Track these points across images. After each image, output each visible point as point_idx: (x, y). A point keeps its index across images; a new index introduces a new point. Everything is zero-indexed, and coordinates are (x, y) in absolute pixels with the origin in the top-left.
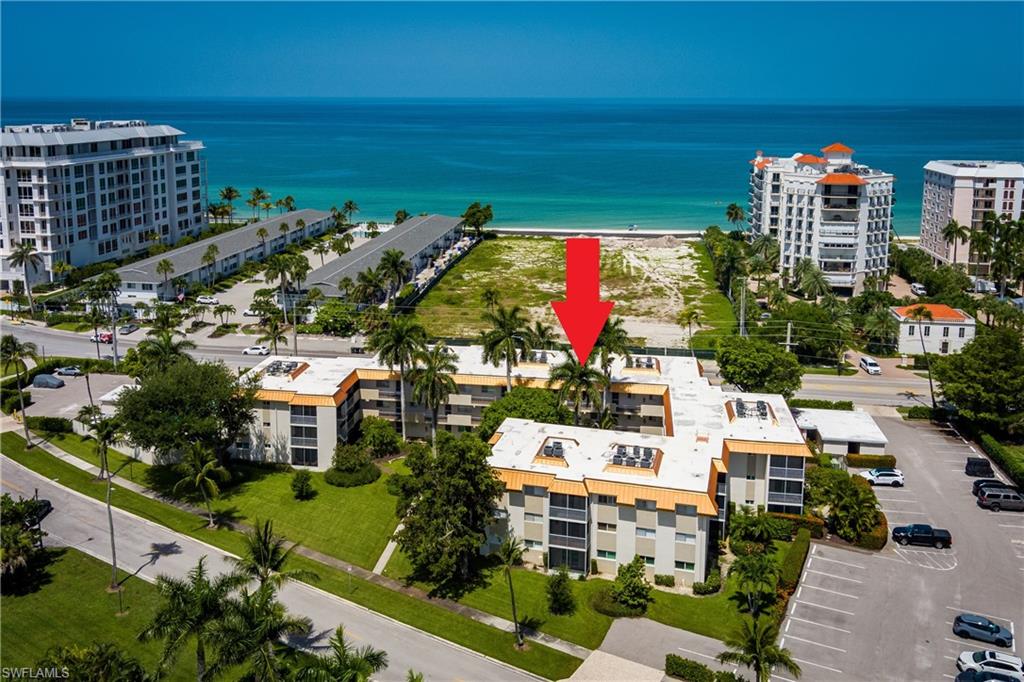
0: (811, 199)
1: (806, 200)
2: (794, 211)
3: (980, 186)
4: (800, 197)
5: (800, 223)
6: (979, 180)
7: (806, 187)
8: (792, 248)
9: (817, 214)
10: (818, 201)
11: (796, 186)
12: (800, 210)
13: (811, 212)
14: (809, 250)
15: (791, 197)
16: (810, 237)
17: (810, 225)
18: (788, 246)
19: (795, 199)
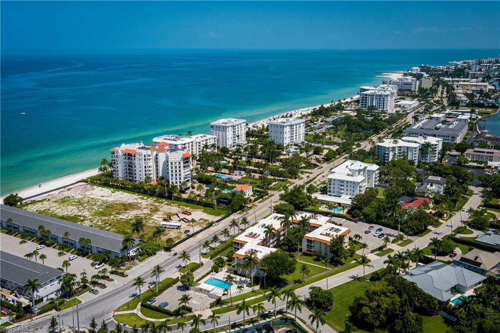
0: (180, 163)
1: (178, 163)
2: (174, 167)
3: (184, 146)
4: (175, 163)
5: (176, 171)
6: (182, 144)
7: (177, 159)
8: (174, 179)
9: (182, 167)
10: (182, 163)
11: (173, 160)
12: (176, 167)
13: (180, 167)
14: (180, 178)
15: (172, 164)
16: (180, 175)
17: (180, 171)
18: (172, 179)
19: (173, 163)
